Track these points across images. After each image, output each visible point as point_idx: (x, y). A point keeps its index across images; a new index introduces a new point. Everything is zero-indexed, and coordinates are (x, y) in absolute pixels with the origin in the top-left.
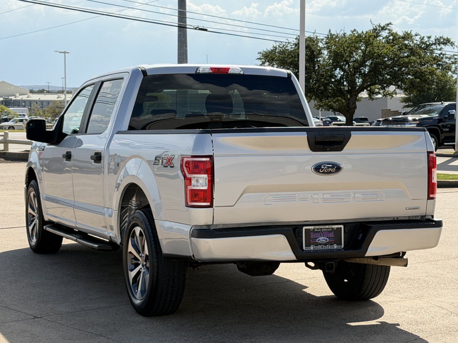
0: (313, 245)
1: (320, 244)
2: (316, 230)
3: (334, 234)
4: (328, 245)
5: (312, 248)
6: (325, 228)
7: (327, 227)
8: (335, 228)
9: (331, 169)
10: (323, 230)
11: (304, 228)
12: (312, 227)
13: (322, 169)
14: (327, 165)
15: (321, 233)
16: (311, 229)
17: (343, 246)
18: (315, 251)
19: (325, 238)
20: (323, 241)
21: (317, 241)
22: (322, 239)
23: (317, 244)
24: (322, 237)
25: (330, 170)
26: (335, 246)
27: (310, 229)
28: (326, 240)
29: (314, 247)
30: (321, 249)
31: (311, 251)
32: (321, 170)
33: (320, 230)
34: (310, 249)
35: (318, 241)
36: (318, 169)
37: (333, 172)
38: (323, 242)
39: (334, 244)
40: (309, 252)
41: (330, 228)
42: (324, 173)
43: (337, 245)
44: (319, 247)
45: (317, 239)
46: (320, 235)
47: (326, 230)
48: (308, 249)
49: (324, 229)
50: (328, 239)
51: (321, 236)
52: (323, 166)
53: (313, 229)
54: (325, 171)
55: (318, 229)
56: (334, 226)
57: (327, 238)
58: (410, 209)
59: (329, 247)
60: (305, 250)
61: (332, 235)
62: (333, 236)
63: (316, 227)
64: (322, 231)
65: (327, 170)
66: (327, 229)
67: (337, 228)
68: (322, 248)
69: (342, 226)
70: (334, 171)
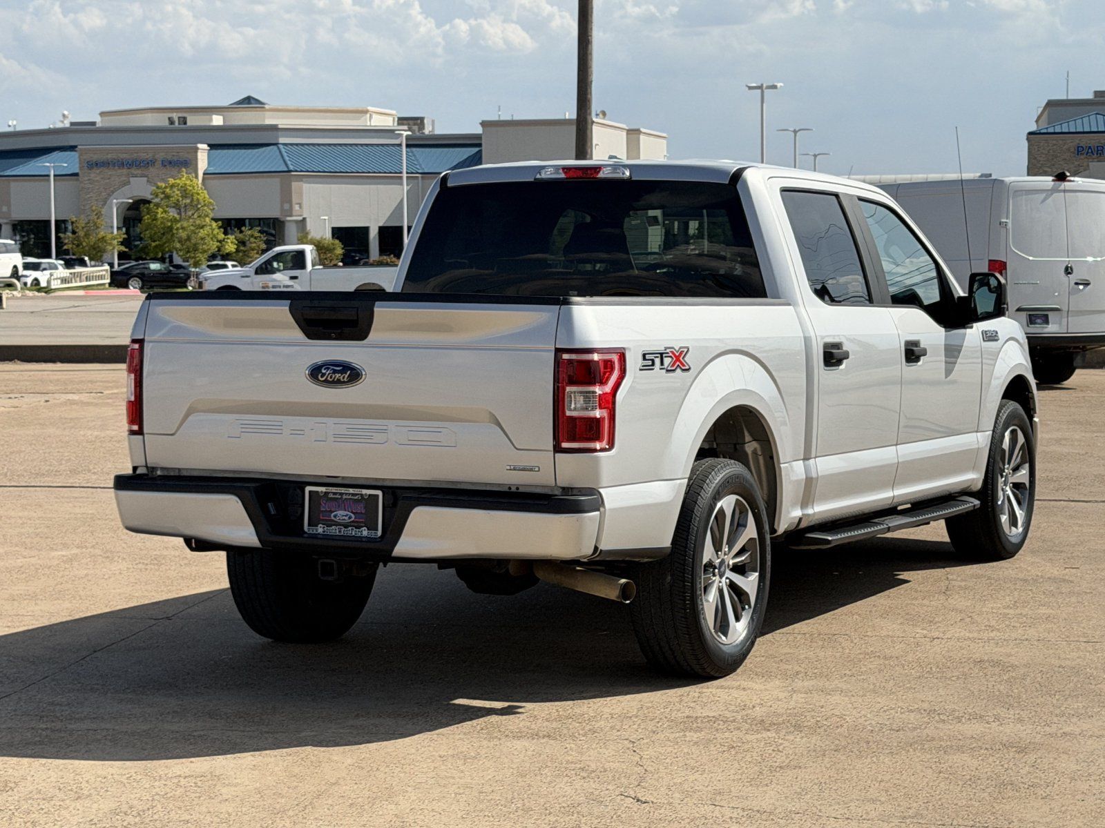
0: (323, 524)
1: (337, 524)
2: (331, 496)
3: (365, 508)
4: (350, 528)
5: (320, 529)
6: (350, 494)
7: (351, 491)
8: (366, 494)
9: (340, 375)
10: (344, 497)
11: (308, 489)
12: (323, 489)
13: (323, 375)
14: (332, 367)
15: (340, 502)
16: (322, 492)
17: (379, 533)
18: (325, 537)
19: (348, 513)
20: (344, 517)
21: (333, 518)
22: (342, 515)
23: (330, 523)
24: (341, 510)
25: (337, 376)
26: (365, 532)
27: (318, 492)
28: (350, 518)
29: (323, 528)
30: (338, 534)
31: (319, 536)
32: (322, 377)
33: (339, 497)
34: (317, 531)
35: (335, 516)
36: (315, 372)
37: (344, 382)
38: (344, 520)
39: (363, 527)
40: (315, 536)
41: (358, 494)
42: (326, 381)
43: (368, 530)
44: (334, 530)
45: (333, 514)
46: (339, 506)
47: (350, 497)
48: (313, 531)
49: (346, 494)
50: (353, 516)
51: (339, 508)
52: (325, 369)
53: (325, 492)
54: (329, 378)
55: (335, 494)
56: (365, 492)
57: (352, 512)
58: (514, 469)
59: (352, 532)
60: (306, 533)
61: (360, 508)
62: (363, 512)
63: (330, 488)
64: (341, 498)
65: (331, 377)
66: (353, 495)
67: (370, 495)
68: (340, 532)
69: (379, 493)
70: (345, 380)
